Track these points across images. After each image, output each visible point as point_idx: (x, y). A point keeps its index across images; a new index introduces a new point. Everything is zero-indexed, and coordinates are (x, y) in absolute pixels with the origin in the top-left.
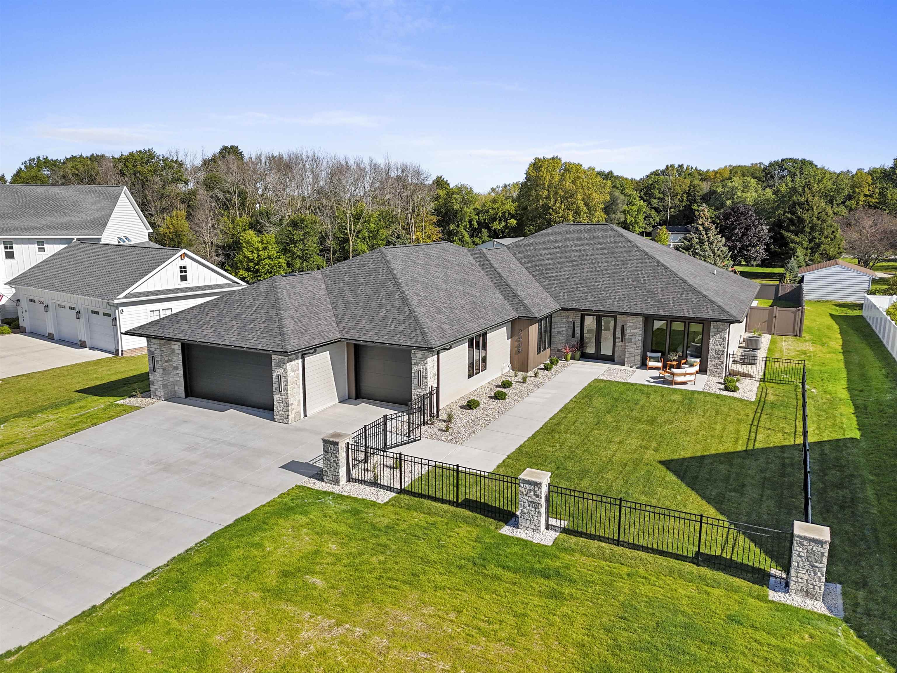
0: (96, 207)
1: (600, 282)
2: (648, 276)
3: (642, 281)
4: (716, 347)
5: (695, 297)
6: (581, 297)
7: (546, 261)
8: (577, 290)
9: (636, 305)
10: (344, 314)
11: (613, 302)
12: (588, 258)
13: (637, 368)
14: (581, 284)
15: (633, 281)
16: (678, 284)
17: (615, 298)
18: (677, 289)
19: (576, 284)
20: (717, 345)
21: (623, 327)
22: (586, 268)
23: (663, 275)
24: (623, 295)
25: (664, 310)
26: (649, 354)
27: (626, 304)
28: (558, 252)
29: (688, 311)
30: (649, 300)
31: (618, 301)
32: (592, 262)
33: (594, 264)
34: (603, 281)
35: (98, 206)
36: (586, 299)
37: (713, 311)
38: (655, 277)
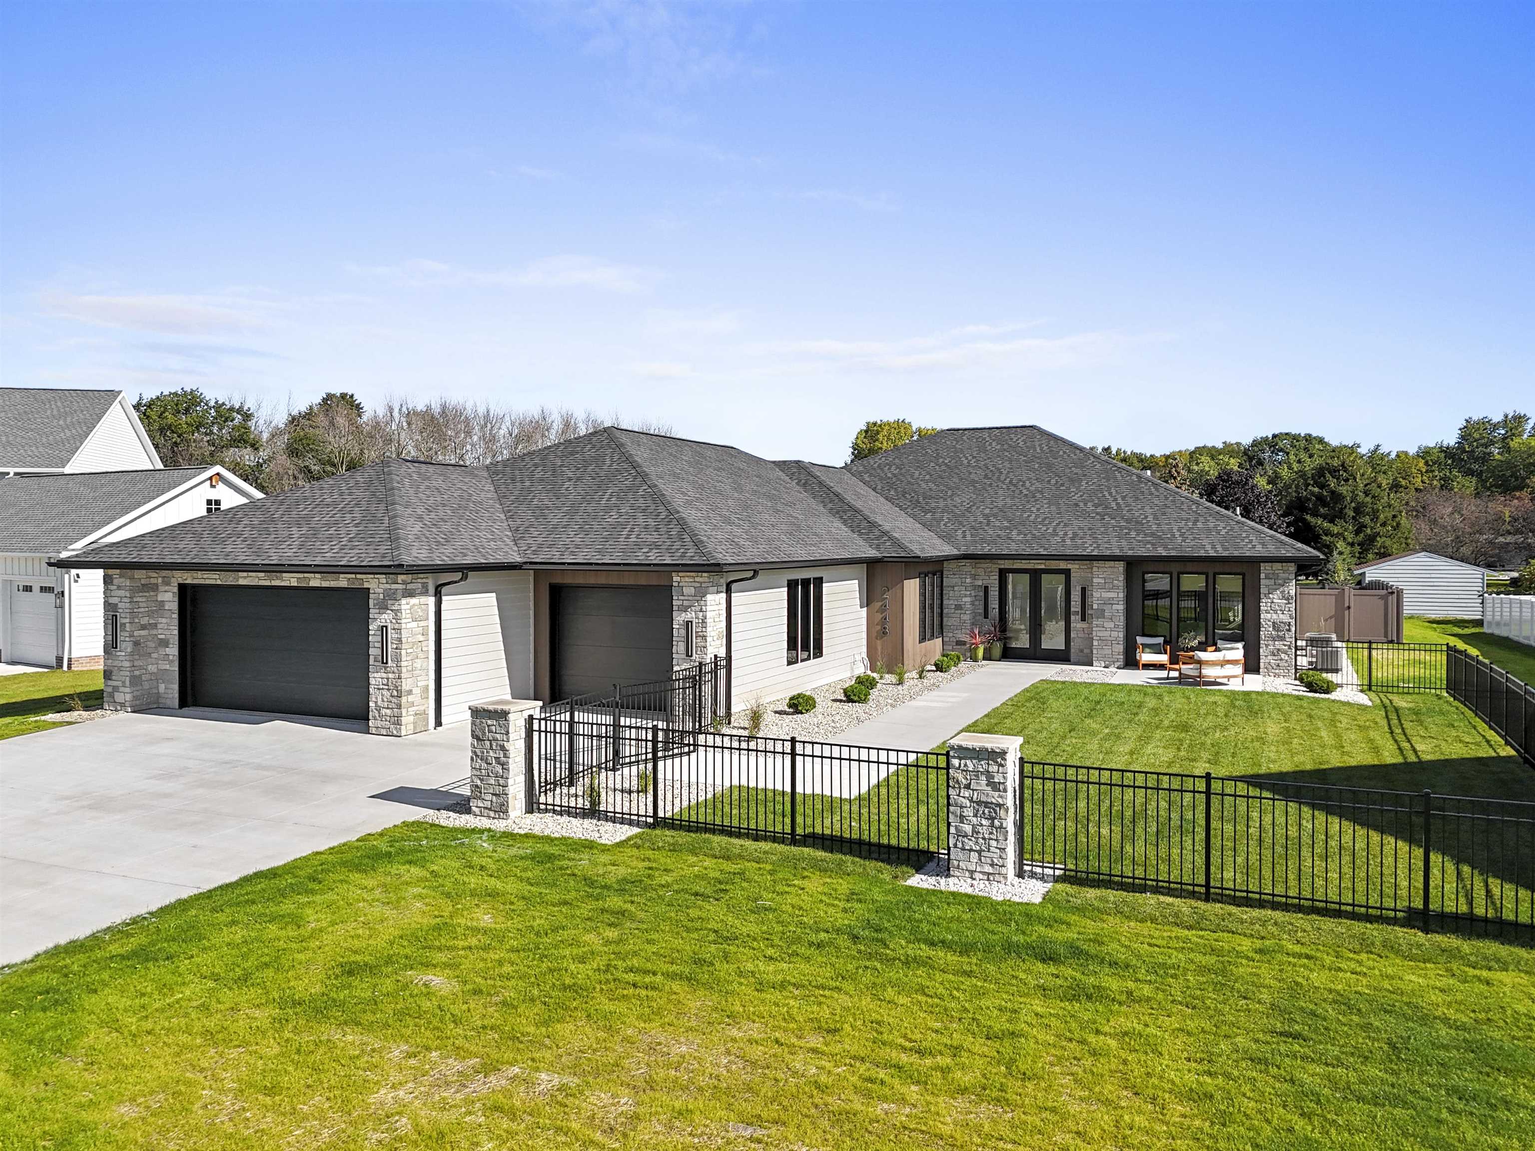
0: (61, 422)
1: (1032, 512)
2: (1123, 498)
3: (1113, 505)
4: (1275, 616)
5: (1222, 525)
6: (998, 536)
7: (924, 485)
8: (988, 525)
9: (1108, 542)
10: (531, 526)
11: (1064, 541)
12: (1002, 478)
13: (1118, 668)
14: (995, 516)
15: (1096, 506)
16: (1185, 507)
17: (1066, 534)
18: (1184, 515)
19: (986, 516)
20: (1276, 612)
21: (1084, 590)
22: (1001, 492)
23: (1151, 494)
24: (1080, 528)
25: (1166, 548)
26: (1140, 640)
27: (1090, 542)
28: (944, 471)
29: (1214, 547)
30: (1133, 534)
31: (1072, 539)
32: (1011, 482)
33: (1015, 485)
34: (1038, 510)
35: (65, 421)
36: (1010, 538)
37: (1263, 544)
38: (1137, 499)
